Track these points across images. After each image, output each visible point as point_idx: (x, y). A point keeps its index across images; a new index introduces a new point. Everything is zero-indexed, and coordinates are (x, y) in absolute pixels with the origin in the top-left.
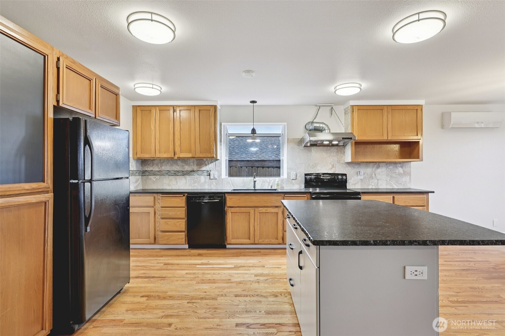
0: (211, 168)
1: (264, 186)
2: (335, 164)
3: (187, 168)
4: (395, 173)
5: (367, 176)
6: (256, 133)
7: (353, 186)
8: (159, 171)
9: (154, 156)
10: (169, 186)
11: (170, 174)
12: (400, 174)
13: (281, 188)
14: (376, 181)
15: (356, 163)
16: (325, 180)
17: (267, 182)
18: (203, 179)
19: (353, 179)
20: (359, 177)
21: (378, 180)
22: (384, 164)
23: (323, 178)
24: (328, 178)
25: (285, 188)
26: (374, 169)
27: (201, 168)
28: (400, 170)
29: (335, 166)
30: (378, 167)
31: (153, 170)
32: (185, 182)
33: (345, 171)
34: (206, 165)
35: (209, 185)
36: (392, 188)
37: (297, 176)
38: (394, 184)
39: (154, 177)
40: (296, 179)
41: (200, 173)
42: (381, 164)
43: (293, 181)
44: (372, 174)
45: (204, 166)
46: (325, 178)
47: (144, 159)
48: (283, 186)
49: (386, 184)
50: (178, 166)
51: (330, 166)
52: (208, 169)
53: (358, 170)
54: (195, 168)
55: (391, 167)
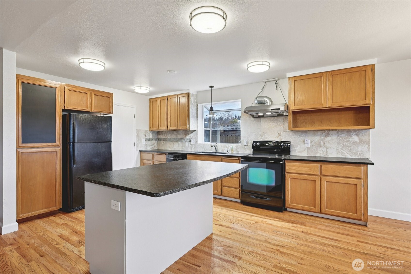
0: (191, 137)
1: (225, 150)
2: (281, 133)
3: (179, 136)
4: (349, 141)
5: (314, 144)
6: (213, 110)
7: (299, 153)
8: (165, 138)
9: (158, 129)
10: (170, 148)
11: (170, 140)
12: (354, 143)
13: (236, 152)
14: (325, 149)
15: (303, 131)
16: (269, 147)
17: (226, 148)
18: (187, 144)
19: (299, 146)
20: (306, 145)
21: (327, 148)
22: (335, 132)
23: (268, 145)
24: (272, 145)
25: (239, 153)
26: (322, 137)
27: (186, 136)
28: (356, 139)
29: (281, 135)
30: (327, 136)
31: (163, 138)
32: (178, 145)
33: (291, 139)
34: (189, 134)
35: (190, 148)
36: (344, 157)
37: (249, 143)
38: (347, 153)
39: (163, 142)
40: (248, 145)
41: (186, 139)
42: (331, 132)
43: (246, 147)
44: (320, 143)
45: (188, 135)
46: (269, 145)
47: (159, 131)
48: (238, 150)
49: (337, 153)
50: (174, 135)
51: (277, 135)
52: (190, 137)
53: (304, 138)
54: (183, 136)
55: (343, 135)
